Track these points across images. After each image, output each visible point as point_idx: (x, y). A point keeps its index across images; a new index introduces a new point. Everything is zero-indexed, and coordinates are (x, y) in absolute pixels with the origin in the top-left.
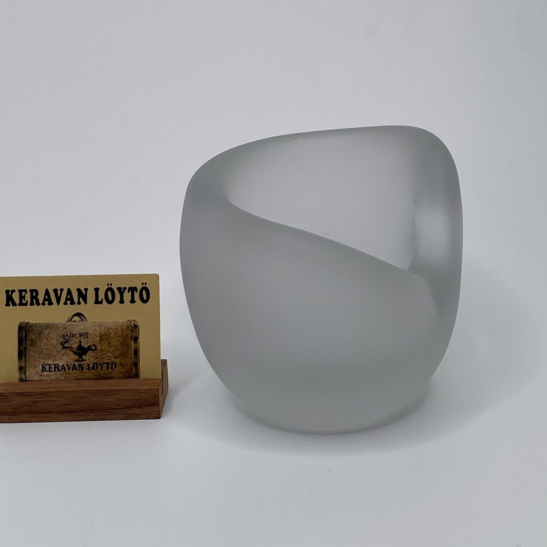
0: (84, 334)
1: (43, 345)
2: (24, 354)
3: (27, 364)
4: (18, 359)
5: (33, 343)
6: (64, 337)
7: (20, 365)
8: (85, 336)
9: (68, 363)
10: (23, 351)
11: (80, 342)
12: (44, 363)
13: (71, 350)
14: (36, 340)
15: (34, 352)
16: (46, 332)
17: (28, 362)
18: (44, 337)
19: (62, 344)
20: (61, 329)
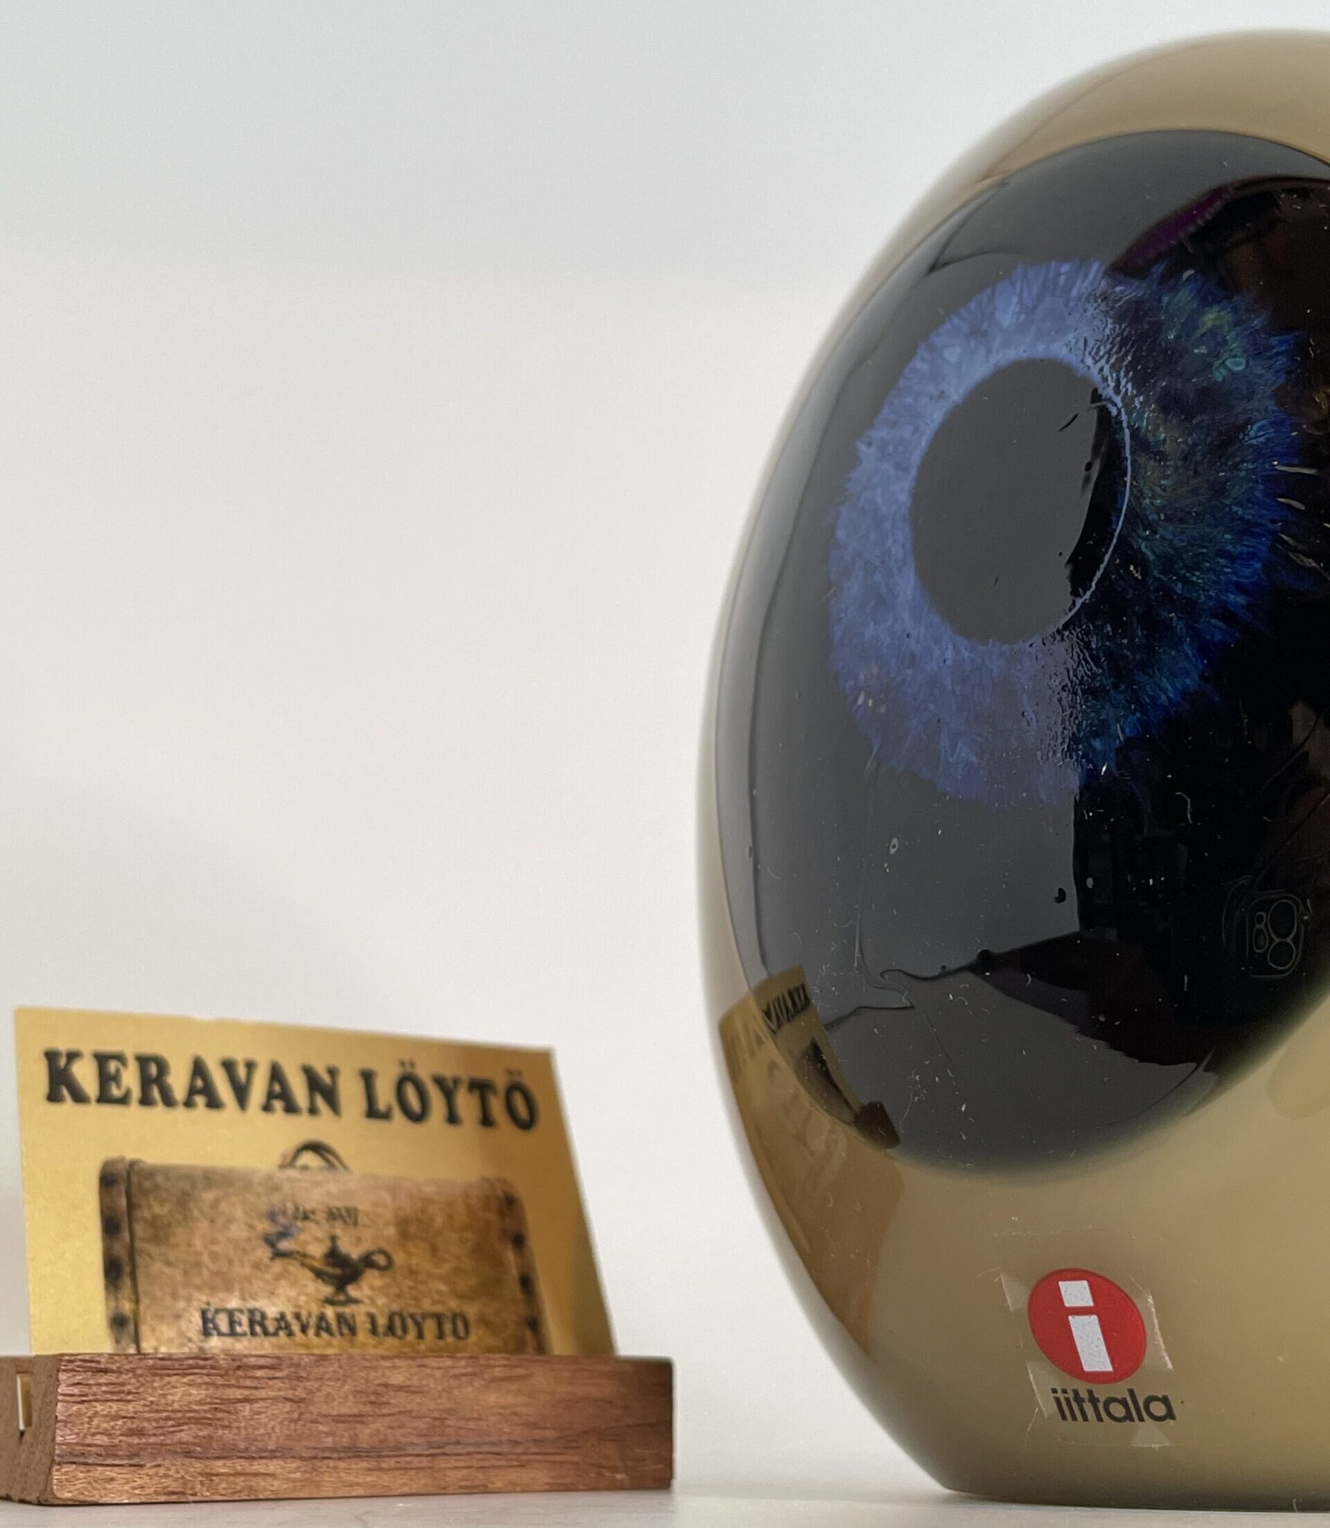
0: (344, 1213)
1: (198, 1244)
2: (127, 1269)
3: (142, 1307)
4: (107, 1288)
5: (160, 1231)
6: (272, 1216)
7: (117, 1307)
8: (348, 1220)
9: (299, 1307)
10: (124, 1258)
11: (333, 1239)
12: (208, 1304)
13: (303, 1265)
14: (170, 1224)
15: (168, 1263)
16: (209, 1196)
17: (145, 1301)
18: (201, 1212)
19: (270, 1241)
20: (261, 1189)
